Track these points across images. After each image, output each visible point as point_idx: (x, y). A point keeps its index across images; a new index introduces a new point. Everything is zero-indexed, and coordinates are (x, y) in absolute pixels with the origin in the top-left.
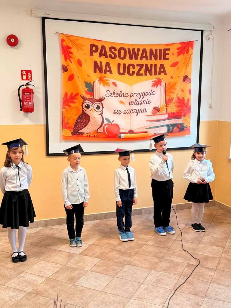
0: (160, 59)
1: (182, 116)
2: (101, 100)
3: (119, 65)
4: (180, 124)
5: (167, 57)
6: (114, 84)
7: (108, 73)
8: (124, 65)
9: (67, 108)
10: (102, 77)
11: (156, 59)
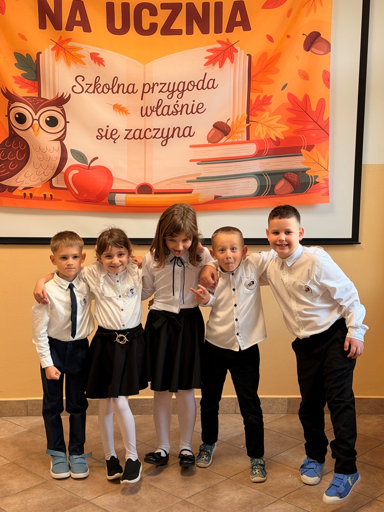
1: (302, 150)
2: (60, 101)
3: (110, 7)
4: (296, 172)
6: (96, 58)
7: (78, 29)
8: (125, 6)
10: (63, 39)
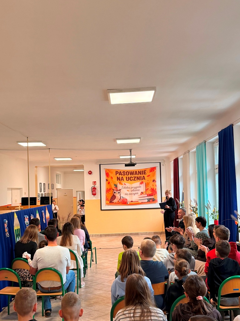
0: (143, 174)
1: (153, 195)
2: (120, 190)
3: (126, 177)
4: (153, 198)
5: (145, 173)
6: (125, 184)
7: (122, 180)
8: (128, 177)
9: (108, 193)
10: (120, 182)
11: (141, 174)
